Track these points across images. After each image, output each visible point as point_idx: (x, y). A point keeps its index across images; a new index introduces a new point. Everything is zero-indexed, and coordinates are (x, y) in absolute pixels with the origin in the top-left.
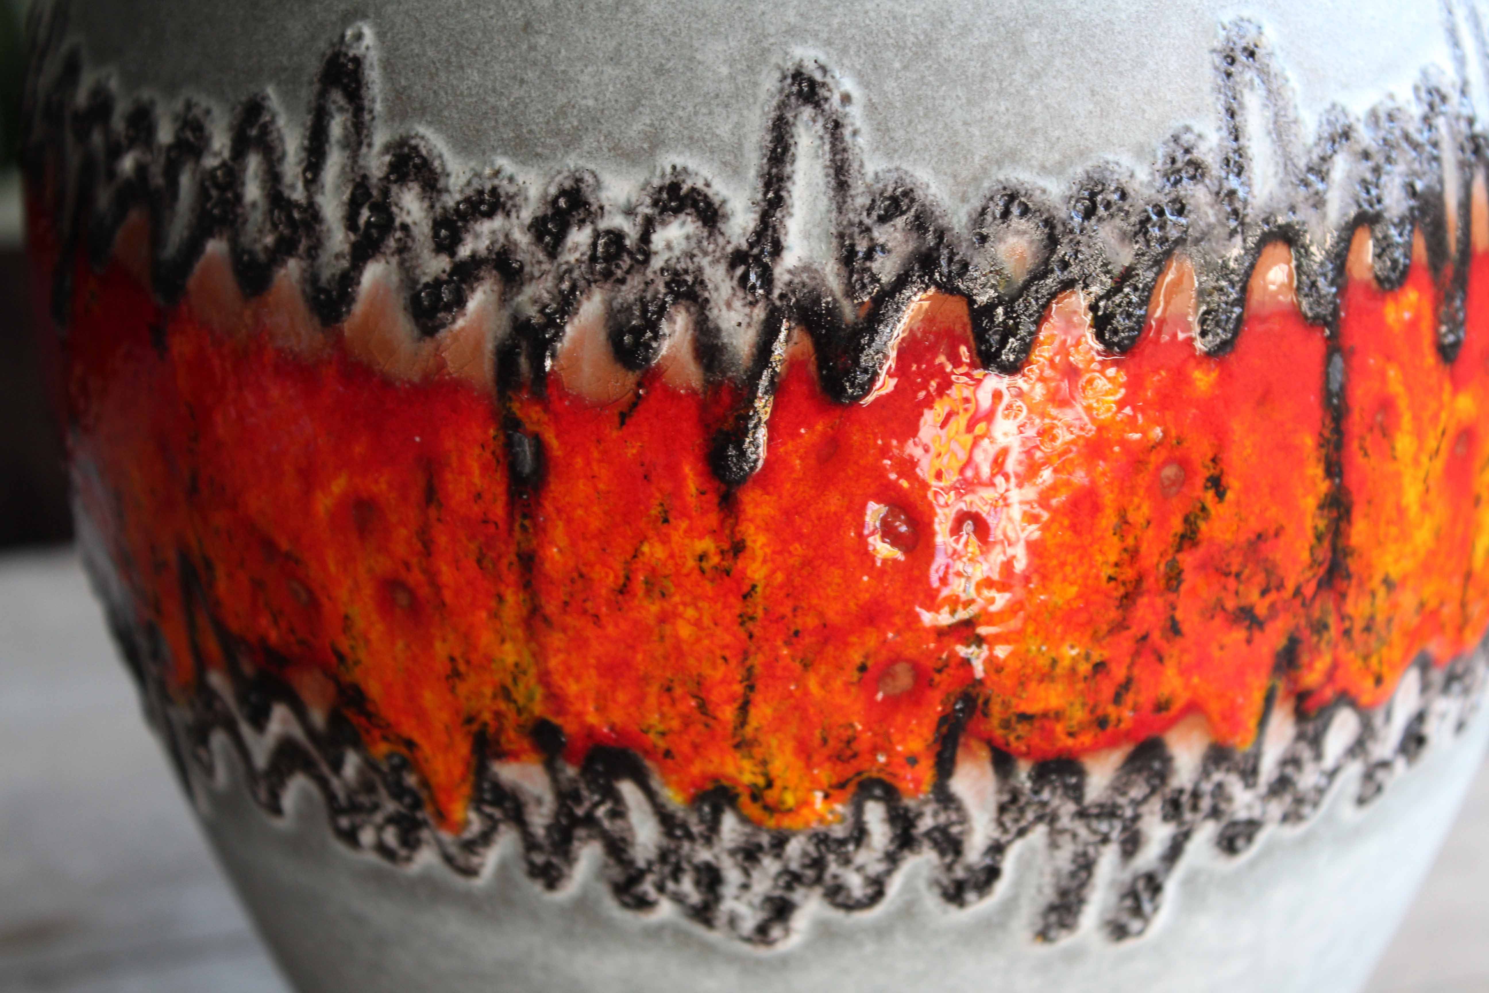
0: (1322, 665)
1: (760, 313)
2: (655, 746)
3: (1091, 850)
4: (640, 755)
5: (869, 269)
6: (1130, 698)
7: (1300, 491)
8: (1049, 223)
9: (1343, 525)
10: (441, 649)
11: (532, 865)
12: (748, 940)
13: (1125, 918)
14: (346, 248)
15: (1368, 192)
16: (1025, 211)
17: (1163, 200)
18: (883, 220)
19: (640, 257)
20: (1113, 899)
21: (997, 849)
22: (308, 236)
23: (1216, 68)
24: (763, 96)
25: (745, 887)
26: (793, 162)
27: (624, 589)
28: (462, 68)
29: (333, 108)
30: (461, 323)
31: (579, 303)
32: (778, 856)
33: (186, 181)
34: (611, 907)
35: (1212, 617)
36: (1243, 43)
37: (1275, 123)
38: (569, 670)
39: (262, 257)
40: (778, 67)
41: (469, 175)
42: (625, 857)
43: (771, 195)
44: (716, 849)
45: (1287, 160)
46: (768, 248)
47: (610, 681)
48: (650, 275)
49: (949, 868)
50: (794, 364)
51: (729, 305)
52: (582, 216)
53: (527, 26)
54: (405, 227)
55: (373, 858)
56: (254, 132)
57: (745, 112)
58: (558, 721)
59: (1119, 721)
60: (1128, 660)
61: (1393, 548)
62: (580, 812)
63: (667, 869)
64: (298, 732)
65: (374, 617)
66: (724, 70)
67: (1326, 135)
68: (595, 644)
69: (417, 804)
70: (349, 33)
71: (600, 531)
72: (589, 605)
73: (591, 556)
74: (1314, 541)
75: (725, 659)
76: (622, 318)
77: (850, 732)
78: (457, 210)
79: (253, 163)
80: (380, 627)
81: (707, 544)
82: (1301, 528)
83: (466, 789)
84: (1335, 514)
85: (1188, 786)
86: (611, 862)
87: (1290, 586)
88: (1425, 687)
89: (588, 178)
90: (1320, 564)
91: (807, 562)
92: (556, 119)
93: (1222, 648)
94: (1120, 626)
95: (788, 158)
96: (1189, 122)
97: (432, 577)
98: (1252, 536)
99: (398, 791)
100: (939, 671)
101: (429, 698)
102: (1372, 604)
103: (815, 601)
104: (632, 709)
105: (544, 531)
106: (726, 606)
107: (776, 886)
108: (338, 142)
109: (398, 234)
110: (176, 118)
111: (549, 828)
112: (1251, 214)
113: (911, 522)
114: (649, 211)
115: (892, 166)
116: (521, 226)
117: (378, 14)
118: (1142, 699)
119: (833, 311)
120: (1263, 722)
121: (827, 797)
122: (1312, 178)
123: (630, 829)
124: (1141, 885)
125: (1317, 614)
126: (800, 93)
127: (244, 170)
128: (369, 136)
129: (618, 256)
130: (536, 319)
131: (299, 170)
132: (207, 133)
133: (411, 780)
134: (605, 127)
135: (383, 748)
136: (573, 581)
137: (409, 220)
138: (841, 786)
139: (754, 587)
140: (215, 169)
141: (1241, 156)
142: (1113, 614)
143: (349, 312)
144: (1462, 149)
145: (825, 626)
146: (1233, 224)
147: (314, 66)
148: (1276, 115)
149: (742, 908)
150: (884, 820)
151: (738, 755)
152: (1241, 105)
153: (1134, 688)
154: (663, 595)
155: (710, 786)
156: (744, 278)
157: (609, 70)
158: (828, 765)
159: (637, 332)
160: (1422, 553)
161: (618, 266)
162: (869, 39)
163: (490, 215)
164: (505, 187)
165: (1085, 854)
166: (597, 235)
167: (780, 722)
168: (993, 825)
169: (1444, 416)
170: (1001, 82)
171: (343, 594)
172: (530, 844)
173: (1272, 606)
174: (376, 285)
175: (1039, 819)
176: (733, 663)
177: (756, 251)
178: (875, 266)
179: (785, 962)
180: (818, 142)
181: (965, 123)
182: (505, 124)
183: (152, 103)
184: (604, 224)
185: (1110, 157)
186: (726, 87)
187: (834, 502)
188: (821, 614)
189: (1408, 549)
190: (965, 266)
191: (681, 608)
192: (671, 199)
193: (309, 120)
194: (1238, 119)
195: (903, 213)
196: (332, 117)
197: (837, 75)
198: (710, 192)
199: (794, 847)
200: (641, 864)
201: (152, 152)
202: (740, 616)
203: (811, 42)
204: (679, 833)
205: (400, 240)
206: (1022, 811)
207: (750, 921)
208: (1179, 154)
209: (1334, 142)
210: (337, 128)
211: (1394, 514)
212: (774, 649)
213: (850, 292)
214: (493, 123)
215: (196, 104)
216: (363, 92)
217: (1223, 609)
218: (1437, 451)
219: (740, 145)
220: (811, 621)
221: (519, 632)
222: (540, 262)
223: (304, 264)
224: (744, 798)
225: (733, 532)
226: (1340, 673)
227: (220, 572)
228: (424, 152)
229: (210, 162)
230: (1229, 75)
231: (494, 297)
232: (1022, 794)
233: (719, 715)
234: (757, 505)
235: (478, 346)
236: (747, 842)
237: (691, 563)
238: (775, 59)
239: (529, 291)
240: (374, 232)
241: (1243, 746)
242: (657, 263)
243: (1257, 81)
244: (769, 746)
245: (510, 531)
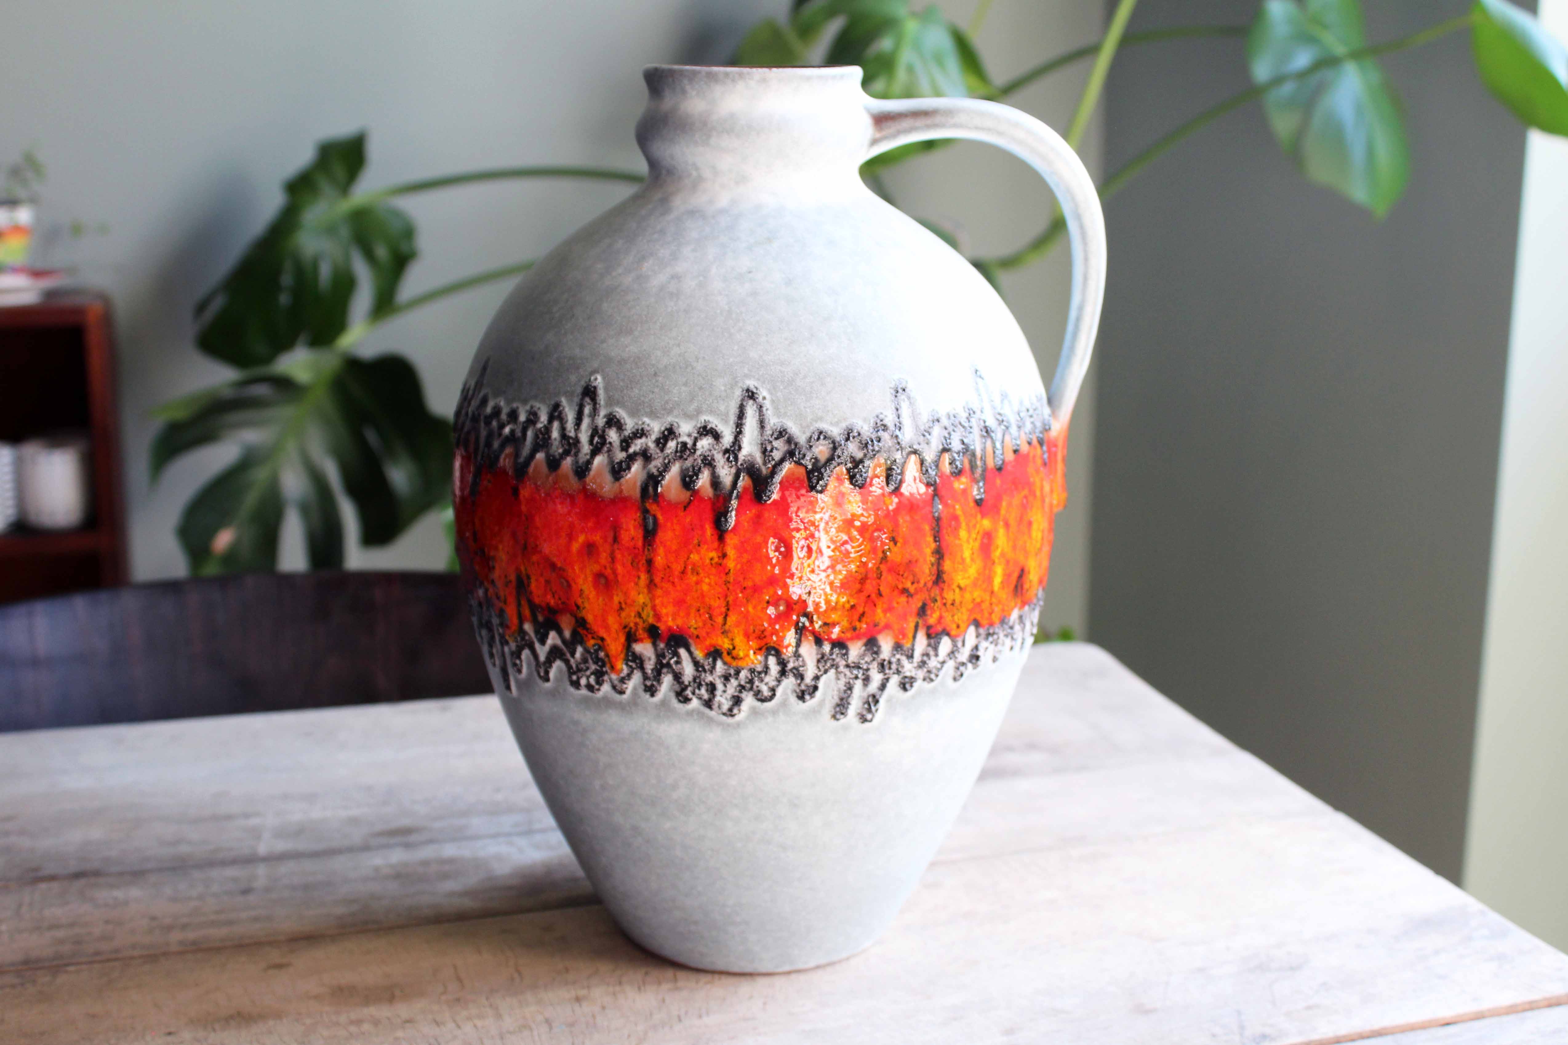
0: (936, 615)
1: (733, 470)
2: (693, 634)
3: (851, 681)
4: (687, 637)
5: (771, 456)
6: (864, 619)
7: (924, 546)
8: (834, 442)
9: (941, 561)
10: (616, 599)
11: (646, 686)
12: (724, 714)
13: (865, 713)
14: (589, 451)
15: (946, 440)
16: (825, 438)
17: (873, 437)
18: (776, 439)
19: (692, 451)
20: (860, 704)
21: (817, 678)
22: (575, 448)
23: (892, 394)
24: (736, 397)
25: (724, 691)
26: (746, 419)
27: (684, 572)
28: (632, 388)
29: (586, 404)
30: (629, 476)
31: (671, 467)
32: (737, 679)
33: (530, 434)
34: (674, 702)
35: (894, 591)
36: (900, 386)
37: (913, 413)
38: (662, 604)
39: (558, 457)
40: (741, 387)
41: (633, 424)
42: (680, 680)
43: (738, 430)
44: (714, 676)
45: (917, 427)
46: (737, 448)
47: (677, 608)
48: (696, 457)
49: (799, 685)
50: (745, 489)
51: (723, 467)
52: (673, 437)
53: (655, 374)
54: (610, 443)
55: (584, 692)
56: (556, 414)
57: (730, 402)
58: (658, 625)
59: (861, 628)
60: (863, 604)
61: (961, 573)
62: (664, 661)
63: (696, 685)
64: (559, 642)
65: (592, 589)
66: (723, 388)
67: (931, 419)
68: (672, 592)
69: (603, 665)
70: (592, 378)
71: (676, 550)
72: (671, 578)
73: (672, 559)
74: (930, 566)
75: (719, 598)
76: (686, 472)
77: (763, 628)
78: (629, 436)
79: (556, 425)
80: (594, 593)
81: (713, 554)
82: (925, 560)
83: (622, 656)
84: (938, 557)
85: (887, 658)
86: (675, 683)
87: (922, 582)
88: (978, 636)
89: (675, 424)
90: (933, 575)
91: (749, 561)
92: (665, 405)
93: (898, 603)
94: (860, 591)
95: (744, 418)
96: (882, 411)
97: (614, 572)
98: (907, 561)
99: (597, 660)
100: (795, 604)
101: (611, 620)
102: (954, 595)
103: (751, 576)
104: (685, 619)
105: (656, 550)
106: (720, 578)
107: (736, 691)
108: (587, 415)
109: (608, 446)
110: (527, 411)
111: (652, 670)
112: (903, 444)
113: (785, 547)
114: (696, 435)
115: (780, 421)
116: (651, 441)
117: (603, 371)
118: (868, 621)
119: (759, 470)
120: (914, 637)
121: (755, 653)
122: (926, 434)
123: (683, 668)
124: (871, 699)
125: (933, 595)
126: (749, 396)
127: (552, 427)
128: (599, 412)
129: (685, 450)
130: (656, 473)
131: (572, 425)
132: (539, 415)
133: (602, 654)
134: (682, 407)
135: (592, 642)
136: (665, 569)
137: (611, 440)
138: (760, 649)
139: (730, 570)
140: (541, 428)
141: (900, 424)
142: (858, 586)
143: (589, 474)
144: (981, 430)
145: (755, 585)
146: (898, 447)
147: (579, 390)
148: (912, 411)
149: (723, 700)
150: (775, 664)
151: (723, 637)
152: (900, 407)
153: (865, 615)
154: (697, 573)
155: (712, 649)
156: (728, 458)
157: (683, 388)
158: (755, 641)
159: (691, 477)
160: (972, 578)
161: (685, 454)
162: (772, 379)
163: (640, 437)
164: (646, 428)
165: (849, 683)
166: (678, 443)
167: (738, 624)
168: (815, 668)
169: (978, 526)
170: (817, 394)
171: (581, 581)
172: (645, 677)
173: (916, 589)
174: (599, 464)
175: (832, 666)
176: (722, 600)
177: (732, 449)
178: (773, 454)
179: (738, 725)
180: (754, 412)
181: (805, 407)
182: (647, 407)
183: (518, 408)
184: (680, 440)
185: (854, 421)
186: (724, 394)
187: (759, 539)
188: (753, 581)
189: (967, 575)
190: (804, 456)
191: (704, 578)
192: (703, 431)
193: (577, 408)
194: (899, 411)
195: (783, 437)
196: (585, 406)
197: (761, 390)
198: (717, 429)
199: (743, 674)
200: (686, 683)
201: (517, 425)
202: (725, 581)
203: (752, 379)
204: (700, 669)
205: (608, 448)
206: (826, 662)
207: (726, 706)
208: (878, 421)
209: (934, 422)
210: (587, 410)
211: (961, 561)
212: (737, 594)
213: (765, 463)
214: (642, 406)
215: (535, 406)
216: (597, 398)
217: (898, 588)
218: (976, 539)
219: (728, 413)
220: (750, 584)
221: (645, 591)
222: (657, 453)
223: (573, 459)
224: (725, 654)
225: (723, 550)
226: (943, 620)
227: (533, 580)
228: (618, 417)
229: (539, 425)
230: (896, 396)
231: (641, 467)
232: (826, 655)
233: (716, 620)
234: (731, 539)
235: (635, 483)
236: (725, 673)
237: (708, 561)
238: (740, 384)
239: (654, 463)
240: (599, 445)
241: (907, 645)
242: (698, 453)
243: (906, 399)
244: (734, 633)
245: (644, 551)
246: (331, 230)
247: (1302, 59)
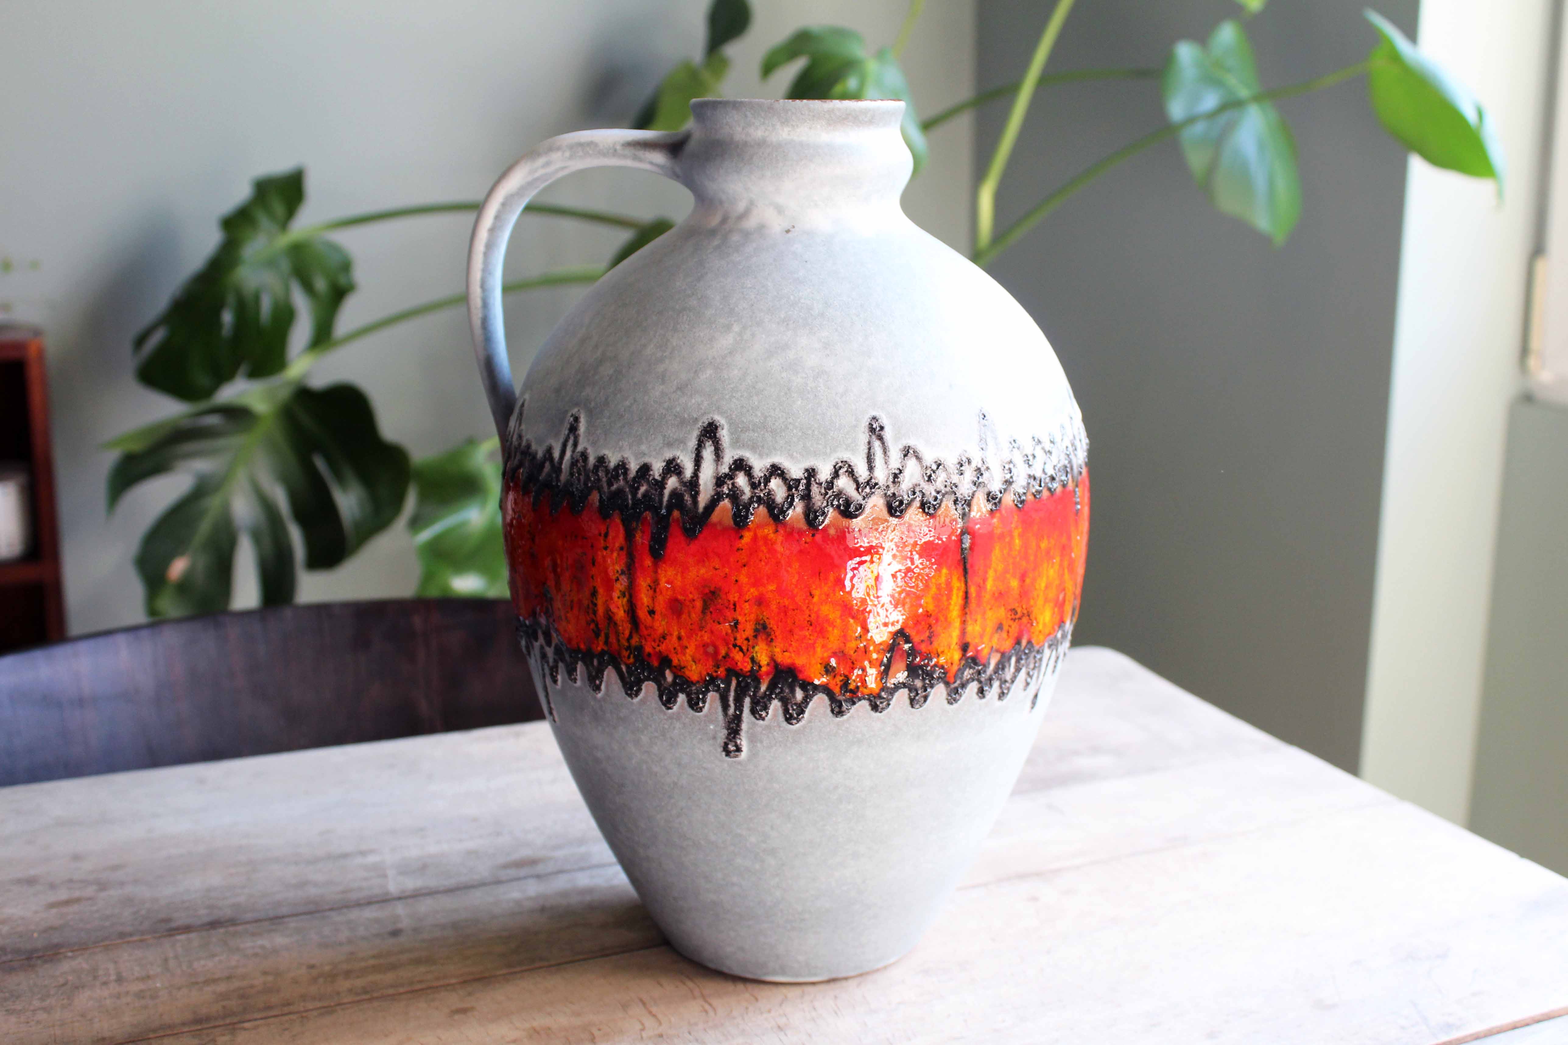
246: (271, 263)
247: (1210, 101)
